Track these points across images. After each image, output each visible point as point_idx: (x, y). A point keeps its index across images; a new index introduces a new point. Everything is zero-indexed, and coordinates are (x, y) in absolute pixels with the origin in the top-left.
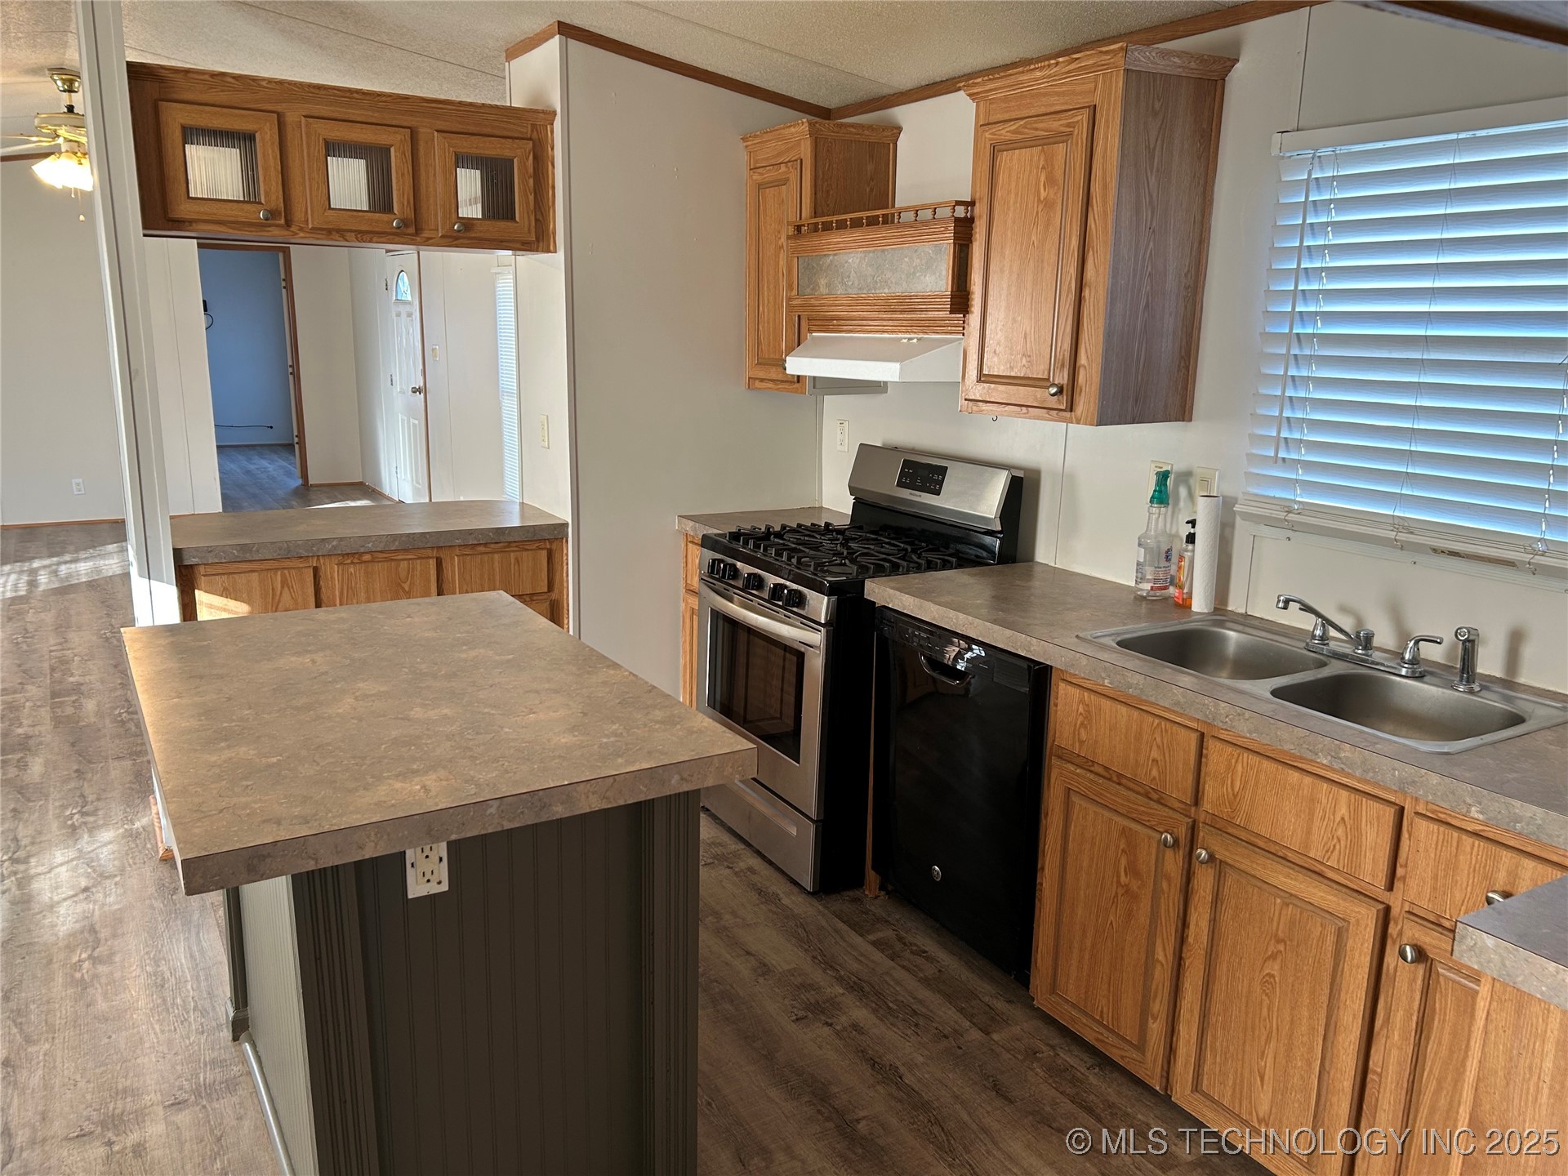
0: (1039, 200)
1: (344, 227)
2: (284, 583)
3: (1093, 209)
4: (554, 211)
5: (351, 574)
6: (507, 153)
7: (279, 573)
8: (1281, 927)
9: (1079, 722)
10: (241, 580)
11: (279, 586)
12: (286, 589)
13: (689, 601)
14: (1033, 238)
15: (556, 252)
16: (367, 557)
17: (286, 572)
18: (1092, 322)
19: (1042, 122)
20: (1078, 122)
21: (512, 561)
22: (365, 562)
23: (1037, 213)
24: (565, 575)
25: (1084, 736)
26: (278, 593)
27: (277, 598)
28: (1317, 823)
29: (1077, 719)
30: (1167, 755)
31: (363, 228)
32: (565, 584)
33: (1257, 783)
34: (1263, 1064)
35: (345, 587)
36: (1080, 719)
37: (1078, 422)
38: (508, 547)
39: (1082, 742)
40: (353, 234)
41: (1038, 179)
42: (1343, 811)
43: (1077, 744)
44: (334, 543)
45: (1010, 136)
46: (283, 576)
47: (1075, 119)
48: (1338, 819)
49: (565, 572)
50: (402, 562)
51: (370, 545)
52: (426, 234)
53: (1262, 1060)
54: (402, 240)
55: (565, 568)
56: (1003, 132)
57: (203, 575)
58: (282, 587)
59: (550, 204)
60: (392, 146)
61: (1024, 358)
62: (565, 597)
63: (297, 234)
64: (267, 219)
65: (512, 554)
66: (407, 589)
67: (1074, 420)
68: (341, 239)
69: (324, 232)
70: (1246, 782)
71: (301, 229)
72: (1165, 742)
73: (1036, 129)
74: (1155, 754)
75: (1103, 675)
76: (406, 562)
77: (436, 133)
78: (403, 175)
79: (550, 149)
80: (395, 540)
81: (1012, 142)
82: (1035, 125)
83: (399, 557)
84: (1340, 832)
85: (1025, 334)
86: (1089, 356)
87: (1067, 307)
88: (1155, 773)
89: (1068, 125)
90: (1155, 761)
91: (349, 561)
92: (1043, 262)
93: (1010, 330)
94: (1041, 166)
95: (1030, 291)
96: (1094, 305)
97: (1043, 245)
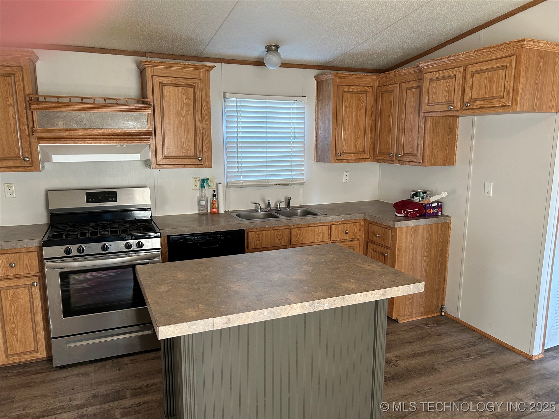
0: (184, 103)
3: (203, 108)
9: (256, 240)
14: (183, 114)
18: (207, 139)
19: (182, 80)
20: (197, 83)
23: (183, 107)
25: (258, 243)
28: (316, 235)
29: (255, 239)
30: (282, 237)
33: (303, 233)
36: (256, 239)
37: (206, 167)
39: (257, 245)
41: (182, 97)
42: (320, 230)
43: (256, 246)
45: (168, 82)
47: (196, 82)
48: (319, 232)
56: (165, 80)
61: (184, 150)
67: (204, 167)
70: (301, 234)
72: (281, 234)
73: (180, 82)
74: (279, 238)
75: (265, 225)
81: (168, 83)
82: (180, 81)
84: (320, 235)
85: (183, 143)
86: (207, 149)
87: (200, 135)
88: (279, 242)
89: (193, 83)
90: (279, 240)
92: (187, 121)
93: (176, 141)
94: (183, 93)
95: (184, 130)
96: (207, 135)
97: (187, 117)
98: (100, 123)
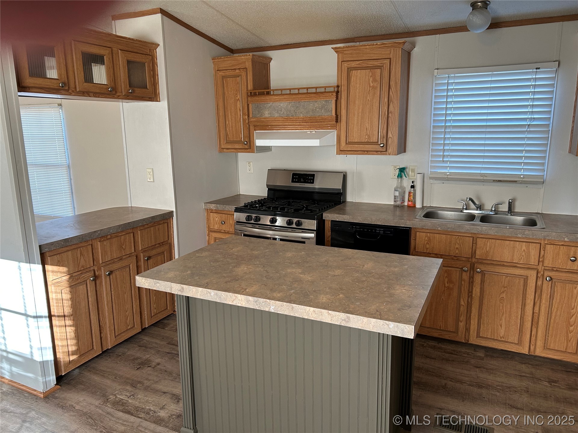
0: (370, 86)
1: (90, 91)
2: (81, 254)
3: (392, 90)
4: (159, 85)
5: (105, 245)
6: (144, 61)
7: (79, 249)
8: (505, 283)
9: (426, 243)
10: (64, 255)
11: (79, 255)
12: (82, 256)
13: (213, 235)
14: (368, 98)
15: (160, 102)
16: (109, 237)
17: (81, 249)
18: (393, 123)
19: (370, 62)
20: (385, 63)
21: (157, 229)
22: (109, 238)
23: (369, 90)
24: (172, 232)
25: (428, 246)
26: (79, 258)
27: (79, 261)
28: (515, 253)
29: (424, 242)
30: (461, 245)
31: (98, 91)
32: (172, 236)
33: (495, 247)
34: (501, 322)
35: (103, 251)
37: (389, 154)
38: (154, 224)
39: (427, 249)
40: (92, 94)
41: (369, 80)
42: (524, 248)
44: (99, 232)
45: (356, 66)
46: (81, 251)
47: (384, 62)
48: (522, 250)
49: (172, 231)
50: (122, 237)
51: (111, 231)
52: (118, 94)
53: (501, 321)
54: (110, 96)
55: (172, 230)
56: (353, 64)
57: (49, 256)
58: (81, 256)
59: (157, 82)
60: (105, 55)
61: (367, 136)
62: (173, 241)
63: (72, 94)
64: (62, 87)
65: (157, 226)
66: (124, 248)
67: (388, 154)
68: (88, 96)
69: (82, 93)
70: (491, 247)
71: (73, 91)
72: (461, 242)
73: (368, 64)
74: (457, 246)
75: (438, 227)
76: (123, 236)
77: (120, 51)
78: (110, 68)
79: (156, 59)
80: (119, 228)
81: (356, 67)
82: (367, 63)
83: (120, 235)
84: (523, 254)
85: (367, 128)
86: (393, 134)
87: (384, 119)
88: (457, 251)
89: (381, 64)
90: (457, 248)
91: (103, 240)
92: (373, 105)
93: (359, 127)
94: (370, 76)
95: (368, 115)
96: (394, 119)
97: (372, 100)
98: (294, 111)
